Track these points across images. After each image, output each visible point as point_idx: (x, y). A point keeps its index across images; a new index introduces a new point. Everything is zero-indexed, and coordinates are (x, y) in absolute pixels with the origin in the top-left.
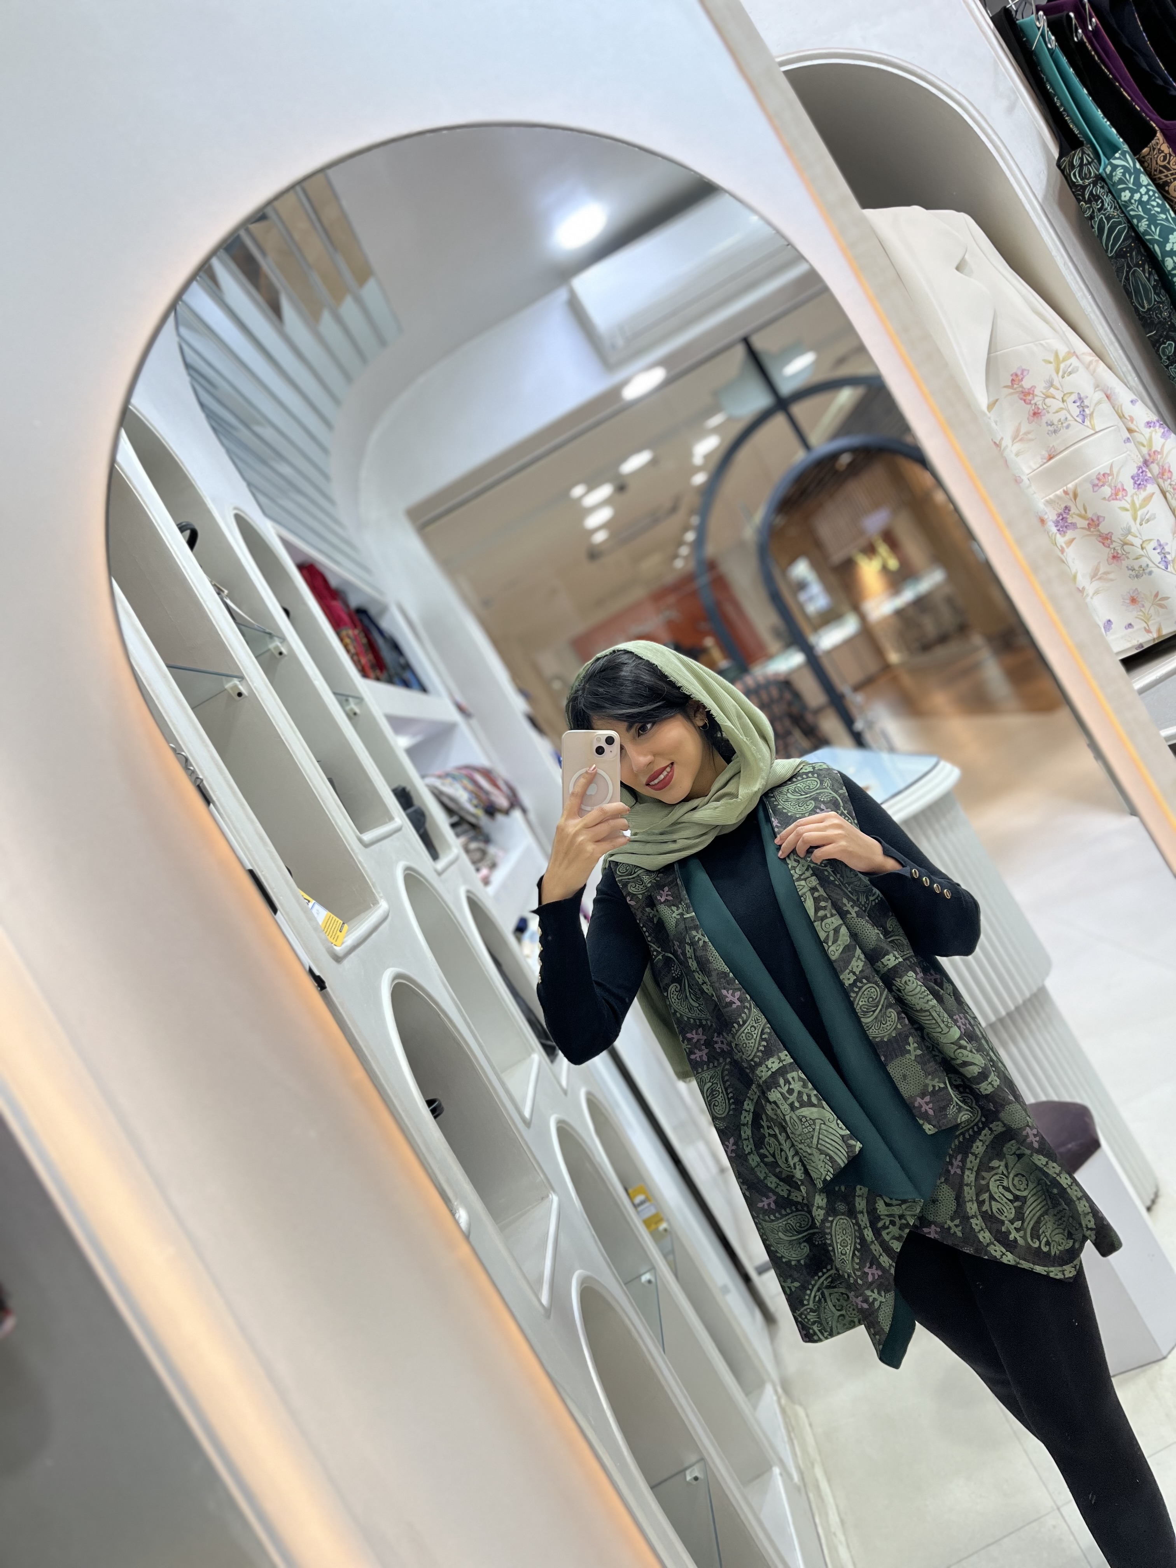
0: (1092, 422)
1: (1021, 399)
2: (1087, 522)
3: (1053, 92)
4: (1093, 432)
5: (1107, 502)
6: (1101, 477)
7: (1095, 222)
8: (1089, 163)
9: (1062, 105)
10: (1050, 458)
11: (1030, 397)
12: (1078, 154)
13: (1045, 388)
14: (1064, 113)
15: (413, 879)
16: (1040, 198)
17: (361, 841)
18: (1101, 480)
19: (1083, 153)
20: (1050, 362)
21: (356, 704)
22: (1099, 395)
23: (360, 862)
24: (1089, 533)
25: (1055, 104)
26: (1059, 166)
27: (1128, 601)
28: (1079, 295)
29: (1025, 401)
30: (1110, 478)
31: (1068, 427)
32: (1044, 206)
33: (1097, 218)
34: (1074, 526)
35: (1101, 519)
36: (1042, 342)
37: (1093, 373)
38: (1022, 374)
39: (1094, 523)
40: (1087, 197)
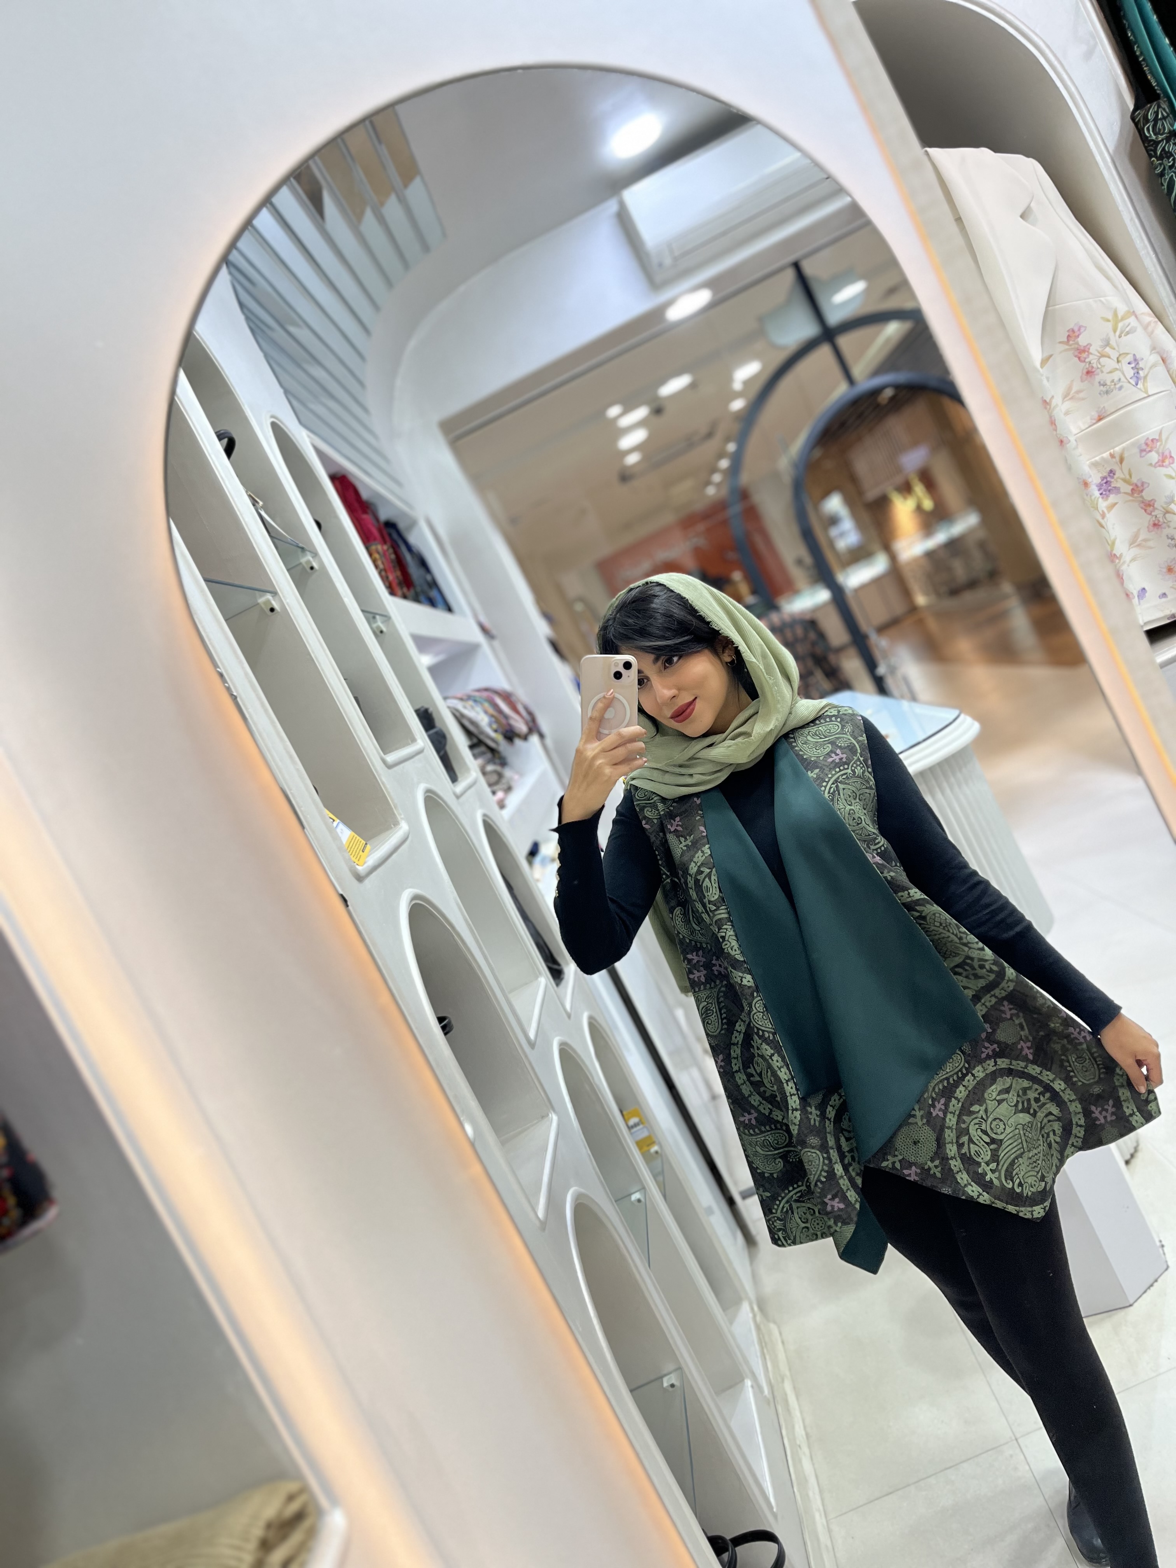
0: (1146, 384)
1: (1076, 356)
2: (1131, 487)
3: (1134, 40)
4: (1146, 395)
5: (1153, 469)
6: (1149, 442)
7: (1165, 179)
8: (1164, 118)
9: (1142, 53)
10: (1100, 419)
11: (1084, 355)
12: (1154, 107)
13: (1101, 347)
14: (1143, 63)
15: (432, 801)
16: (1111, 150)
17: (384, 761)
18: (1149, 446)
19: (1159, 106)
20: (1108, 321)
21: (383, 622)
22: (1155, 358)
23: (383, 783)
24: (1131, 498)
25: (1135, 52)
26: (1133, 118)
27: (1165, 570)
28: (1142, 253)
29: (1079, 358)
30: (1158, 444)
31: (1120, 388)
32: (1115, 159)
33: (1168, 175)
34: (1117, 490)
35: (1145, 486)
36: (1102, 299)
37: (1150, 335)
38: (1079, 330)
39: (1137, 489)
40: (1159, 153)
